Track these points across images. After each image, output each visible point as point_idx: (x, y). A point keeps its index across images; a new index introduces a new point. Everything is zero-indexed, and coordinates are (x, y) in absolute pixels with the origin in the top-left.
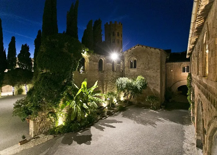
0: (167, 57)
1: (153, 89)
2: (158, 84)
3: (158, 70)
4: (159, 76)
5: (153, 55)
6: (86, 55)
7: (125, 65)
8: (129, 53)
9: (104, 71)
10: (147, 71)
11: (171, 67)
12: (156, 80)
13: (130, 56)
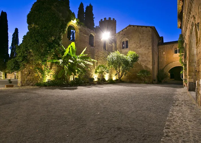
0: (159, 41)
1: (145, 66)
2: (150, 61)
3: (150, 47)
4: (151, 53)
5: (145, 34)
6: (77, 25)
7: (117, 47)
8: (121, 35)
9: (95, 47)
10: (138, 50)
11: (163, 50)
12: (148, 57)
13: (122, 37)
